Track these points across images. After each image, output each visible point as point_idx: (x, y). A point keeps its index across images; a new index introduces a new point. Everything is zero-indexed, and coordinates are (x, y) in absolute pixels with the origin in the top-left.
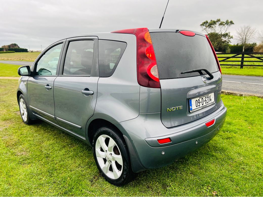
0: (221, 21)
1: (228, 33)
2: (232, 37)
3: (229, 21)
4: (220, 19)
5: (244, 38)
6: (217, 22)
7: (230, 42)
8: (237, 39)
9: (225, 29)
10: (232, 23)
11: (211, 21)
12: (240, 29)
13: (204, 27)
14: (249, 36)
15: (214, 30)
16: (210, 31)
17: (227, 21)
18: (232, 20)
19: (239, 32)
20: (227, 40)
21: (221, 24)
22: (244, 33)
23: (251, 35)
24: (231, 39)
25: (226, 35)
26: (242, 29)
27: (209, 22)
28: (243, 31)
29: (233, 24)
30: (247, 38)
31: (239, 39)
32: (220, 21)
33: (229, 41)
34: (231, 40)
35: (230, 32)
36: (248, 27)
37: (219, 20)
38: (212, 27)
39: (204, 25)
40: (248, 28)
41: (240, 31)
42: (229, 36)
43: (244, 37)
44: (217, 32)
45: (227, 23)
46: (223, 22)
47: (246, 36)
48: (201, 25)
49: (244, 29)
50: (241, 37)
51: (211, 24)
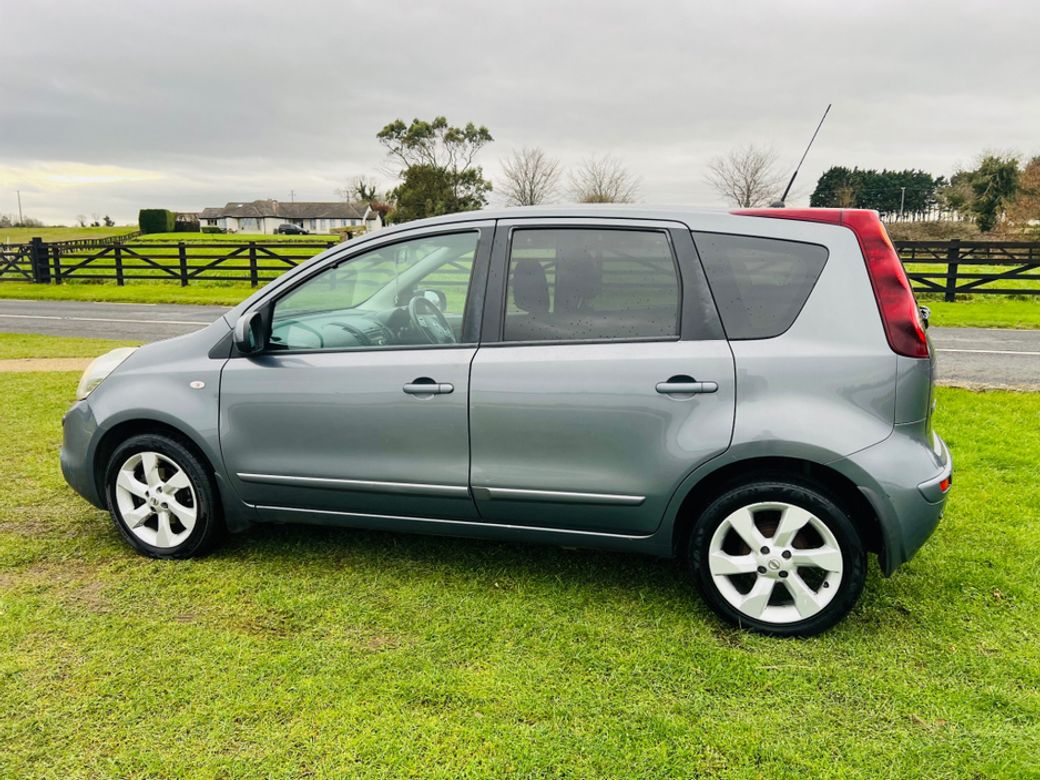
0: (449, 126)
1: (474, 171)
2: (489, 187)
3: (477, 128)
4: (444, 119)
5: (528, 191)
6: (438, 127)
7: (484, 201)
8: (508, 195)
9: (467, 155)
10: (485, 135)
11: (416, 122)
12: (513, 161)
13: (394, 143)
14: (540, 186)
15: (429, 154)
16: (416, 158)
17: (470, 127)
18: (486, 127)
19: (509, 168)
20: (475, 196)
21: (451, 137)
22: (526, 174)
23: (545, 182)
24: (488, 192)
25: (470, 177)
26: (518, 158)
27: (408, 126)
28: (521, 167)
29: (489, 138)
30: (537, 190)
31: (511, 191)
32: (446, 126)
33: (481, 197)
34: (487, 194)
35: (482, 166)
36: (534, 154)
37: (441, 123)
38: (423, 145)
39: (391, 137)
40: (537, 156)
41: (512, 164)
42: (481, 181)
43: (528, 188)
44: (440, 164)
45: (471, 134)
46: (458, 132)
47: (531, 183)
48: (381, 135)
49: (523, 161)
50: (518, 188)
51: (418, 134)
